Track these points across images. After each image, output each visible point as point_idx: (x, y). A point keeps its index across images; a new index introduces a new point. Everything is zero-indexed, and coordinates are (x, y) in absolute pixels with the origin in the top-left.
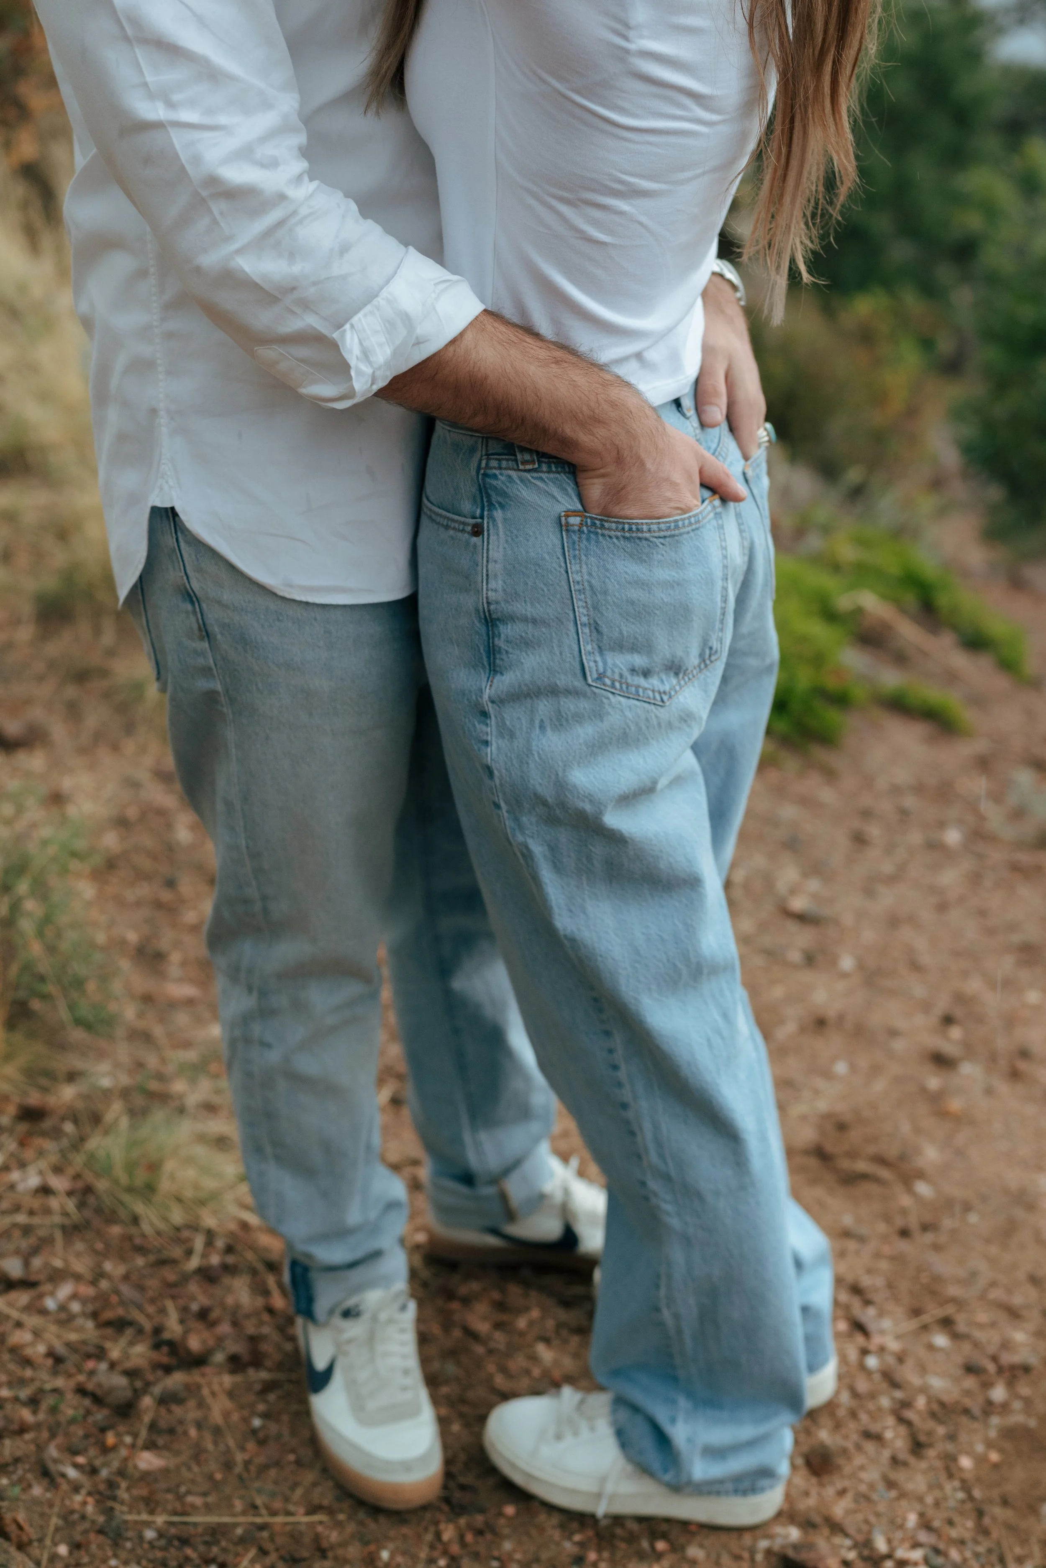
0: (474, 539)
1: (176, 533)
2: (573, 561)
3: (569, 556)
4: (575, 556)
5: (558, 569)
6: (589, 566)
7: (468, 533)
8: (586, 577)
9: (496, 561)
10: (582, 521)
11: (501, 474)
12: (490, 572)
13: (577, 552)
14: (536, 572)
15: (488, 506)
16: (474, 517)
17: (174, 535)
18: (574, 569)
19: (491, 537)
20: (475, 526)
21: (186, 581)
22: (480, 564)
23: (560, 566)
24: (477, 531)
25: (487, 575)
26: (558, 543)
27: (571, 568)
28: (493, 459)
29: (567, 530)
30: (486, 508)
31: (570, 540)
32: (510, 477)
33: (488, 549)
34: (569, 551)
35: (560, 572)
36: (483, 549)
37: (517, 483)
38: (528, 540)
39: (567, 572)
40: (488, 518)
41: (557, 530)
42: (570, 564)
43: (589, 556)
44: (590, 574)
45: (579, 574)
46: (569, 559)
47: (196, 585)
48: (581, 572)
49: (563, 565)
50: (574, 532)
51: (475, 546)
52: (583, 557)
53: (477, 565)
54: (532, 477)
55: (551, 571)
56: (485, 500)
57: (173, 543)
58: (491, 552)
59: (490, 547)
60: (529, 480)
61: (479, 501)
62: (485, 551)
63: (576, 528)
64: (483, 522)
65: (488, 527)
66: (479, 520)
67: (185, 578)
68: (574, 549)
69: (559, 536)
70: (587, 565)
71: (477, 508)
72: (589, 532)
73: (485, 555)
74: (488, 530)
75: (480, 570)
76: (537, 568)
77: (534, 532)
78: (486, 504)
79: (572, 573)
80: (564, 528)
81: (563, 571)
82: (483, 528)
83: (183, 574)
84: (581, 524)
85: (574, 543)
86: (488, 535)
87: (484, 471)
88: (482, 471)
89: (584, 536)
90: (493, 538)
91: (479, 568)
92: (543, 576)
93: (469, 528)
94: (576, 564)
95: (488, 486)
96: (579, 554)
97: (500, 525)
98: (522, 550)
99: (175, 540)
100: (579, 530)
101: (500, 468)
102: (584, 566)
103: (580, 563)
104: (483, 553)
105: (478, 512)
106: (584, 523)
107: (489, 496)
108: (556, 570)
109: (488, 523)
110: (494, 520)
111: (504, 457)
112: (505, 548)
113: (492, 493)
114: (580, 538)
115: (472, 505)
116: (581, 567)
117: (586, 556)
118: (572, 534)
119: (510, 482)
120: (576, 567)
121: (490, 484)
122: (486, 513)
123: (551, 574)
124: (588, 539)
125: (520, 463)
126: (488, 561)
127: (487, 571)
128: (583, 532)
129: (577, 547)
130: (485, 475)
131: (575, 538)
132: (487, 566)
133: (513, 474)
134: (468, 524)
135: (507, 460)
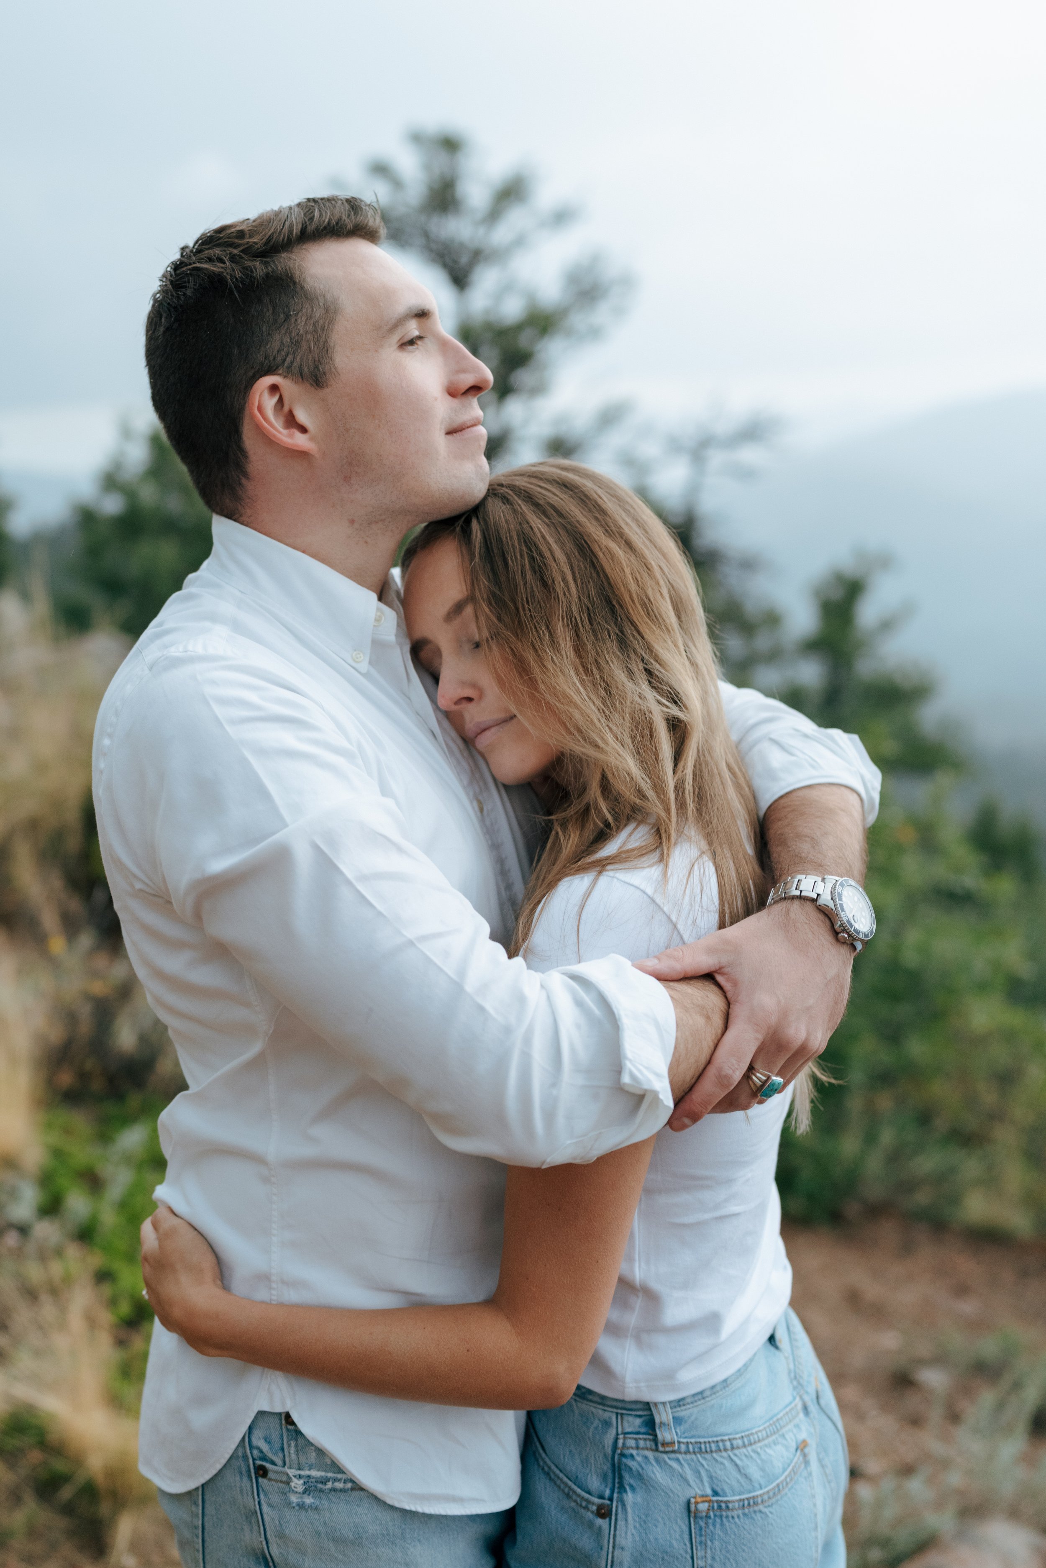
0: (599, 1521)
1: (258, 1495)
2: (699, 1548)
3: (696, 1542)
4: (701, 1542)
5: (684, 1555)
6: (714, 1551)
7: (592, 1512)
8: (709, 1561)
9: (622, 1549)
10: (709, 1506)
11: (638, 1454)
12: (615, 1559)
13: (703, 1538)
14: (663, 1559)
15: (618, 1488)
16: (601, 1497)
17: (256, 1497)
18: (699, 1554)
19: (619, 1522)
20: (600, 1507)
21: (265, 1546)
22: (605, 1549)
23: (686, 1552)
24: (604, 1513)
25: (612, 1562)
26: (686, 1529)
27: (697, 1554)
28: (630, 1438)
29: (695, 1517)
30: (616, 1490)
31: (697, 1526)
32: (646, 1457)
33: (615, 1535)
34: (695, 1537)
35: (686, 1558)
36: (609, 1534)
37: (652, 1465)
38: (656, 1527)
39: (692, 1558)
40: (617, 1502)
41: (685, 1515)
42: (696, 1550)
43: (714, 1541)
44: (713, 1558)
45: (704, 1560)
46: (696, 1546)
47: (275, 1551)
48: (705, 1557)
49: (689, 1551)
50: (701, 1518)
51: (600, 1528)
52: (709, 1543)
53: (601, 1549)
54: (669, 1458)
55: (677, 1558)
56: (617, 1480)
57: (255, 1505)
58: (618, 1539)
59: (618, 1533)
60: (665, 1461)
61: (610, 1481)
62: (612, 1536)
63: (704, 1514)
64: (612, 1505)
65: (616, 1511)
66: (607, 1502)
67: (264, 1543)
68: (701, 1535)
69: (687, 1522)
70: (711, 1549)
71: (606, 1486)
72: (715, 1516)
73: (611, 1540)
74: (616, 1515)
75: (605, 1555)
76: (665, 1555)
77: (663, 1518)
78: (617, 1485)
79: (697, 1559)
80: (692, 1515)
81: (689, 1557)
82: (612, 1512)
83: (263, 1539)
84: (708, 1510)
85: (701, 1529)
86: (616, 1519)
87: (621, 1451)
88: (619, 1451)
89: (710, 1521)
90: (621, 1523)
91: (604, 1553)
92: (669, 1563)
93: (594, 1508)
94: (701, 1550)
95: (623, 1467)
96: (705, 1540)
97: (629, 1510)
98: (651, 1537)
99: (257, 1503)
100: (706, 1516)
101: (637, 1448)
102: (709, 1552)
103: (706, 1549)
104: (609, 1537)
105: (607, 1493)
106: (711, 1508)
107: (621, 1477)
108: (682, 1556)
109: (617, 1507)
110: (624, 1505)
111: (641, 1436)
112: (633, 1535)
113: (626, 1476)
114: (706, 1523)
115: (601, 1484)
116: (706, 1553)
117: (711, 1541)
118: (700, 1521)
119: (646, 1463)
120: (701, 1553)
121: (626, 1465)
122: (615, 1495)
123: (677, 1560)
124: (714, 1524)
125: (659, 1445)
126: (614, 1547)
127: (613, 1557)
128: (710, 1517)
129: (704, 1533)
130: (622, 1455)
131: (702, 1524)
132: (613, 1553)
133: (650, 1454)
134: (593, 1504)
135: (645, 1440)
